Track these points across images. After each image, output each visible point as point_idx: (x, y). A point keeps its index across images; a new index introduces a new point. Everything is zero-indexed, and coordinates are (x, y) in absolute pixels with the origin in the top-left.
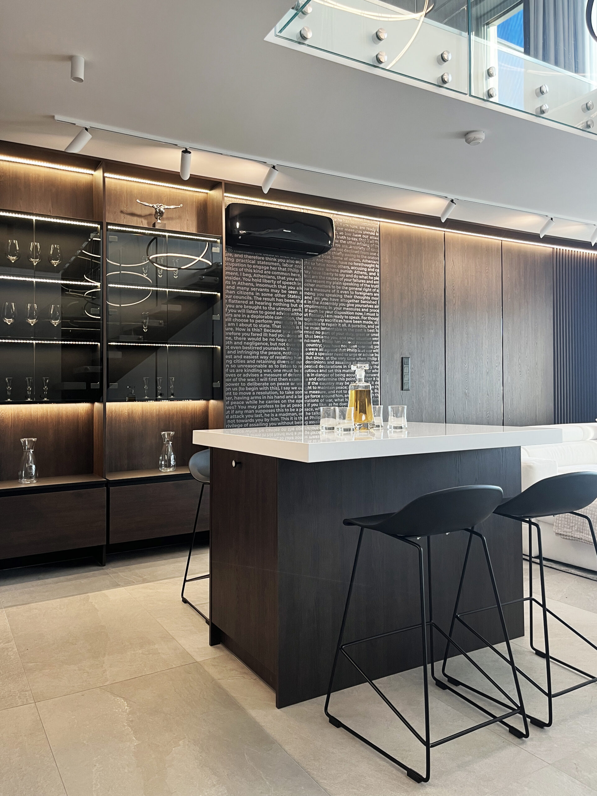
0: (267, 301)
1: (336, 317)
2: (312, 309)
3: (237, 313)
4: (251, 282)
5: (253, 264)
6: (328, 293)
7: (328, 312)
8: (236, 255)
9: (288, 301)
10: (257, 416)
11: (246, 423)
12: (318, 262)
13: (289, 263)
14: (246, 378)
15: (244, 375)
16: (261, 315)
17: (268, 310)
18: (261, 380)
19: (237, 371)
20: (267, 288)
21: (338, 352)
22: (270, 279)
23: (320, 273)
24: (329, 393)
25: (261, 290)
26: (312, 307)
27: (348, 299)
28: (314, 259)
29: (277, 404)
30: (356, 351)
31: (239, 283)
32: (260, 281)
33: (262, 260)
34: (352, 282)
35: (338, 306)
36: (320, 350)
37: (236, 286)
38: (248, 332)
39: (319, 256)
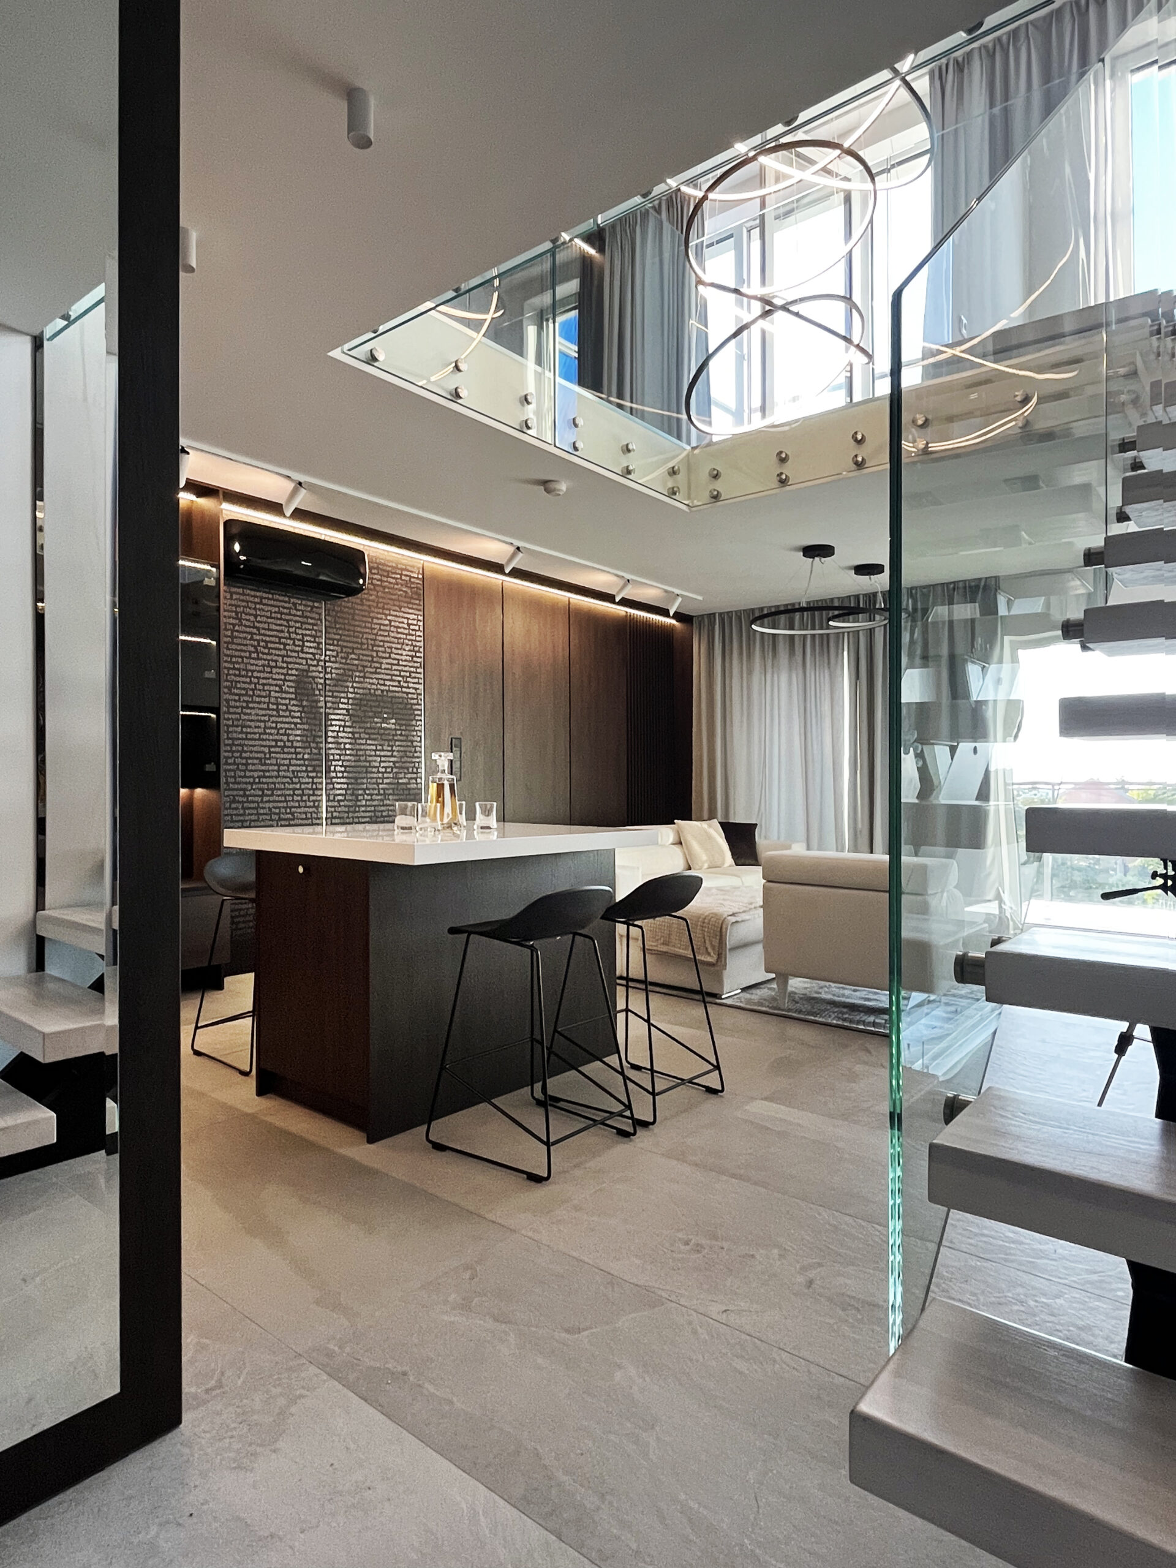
0: (275, 655)
1: (368, 680)
2: (336, 668)
3: (234, 668)
4: (254, 627)
5: (256, 603)
6: (357, 648)
7: (358, 674)
8: (233, 590)
9: (304, 656)
10: (261, 811)
11: (246, 821)
12: (345, 607)
13: (305, 606)
14: (247, 758)
15: (244, 755)
16: (267, 672)
17: (276, 667)
18: (268, 762)
19: (234, 748)
20: (276, 637)
21: (371, 728)
22: (281, 625)
23: (346, 621)
24: (359, 781)
25: (268, 639)
26: (337, 665)
27: (384, 658)
28: (339, 602)
29: (289, 795)
30: (393, 727)
31: (237, 628)
32: (266, 626)
33: (268, 599)
34: (389, 636)
35: (371, 667)
36: (347, 724)
37: (233, 631)
38: (250, 696)
39: (346, 599)
